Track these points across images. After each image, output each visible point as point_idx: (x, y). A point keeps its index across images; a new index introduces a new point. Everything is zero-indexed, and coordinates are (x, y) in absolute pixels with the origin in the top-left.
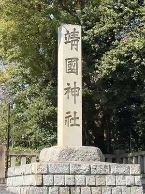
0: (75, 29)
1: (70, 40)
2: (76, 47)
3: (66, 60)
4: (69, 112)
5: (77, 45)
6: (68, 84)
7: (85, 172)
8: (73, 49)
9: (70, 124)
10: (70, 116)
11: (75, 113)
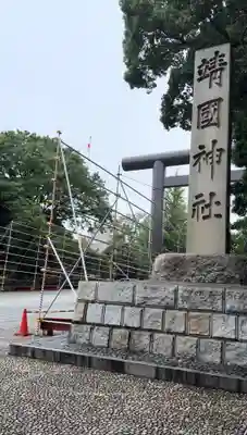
0: (217, 53)
1: (208, 72)
2: (217, 81)
3: (199, 107)
4: (201, 195)
5: (220, 77)
6: (201, 147)
7: (164, 303)
8: (214, 85)
9: (201, 216)
10: (204, 201)
11: (212, 195)
